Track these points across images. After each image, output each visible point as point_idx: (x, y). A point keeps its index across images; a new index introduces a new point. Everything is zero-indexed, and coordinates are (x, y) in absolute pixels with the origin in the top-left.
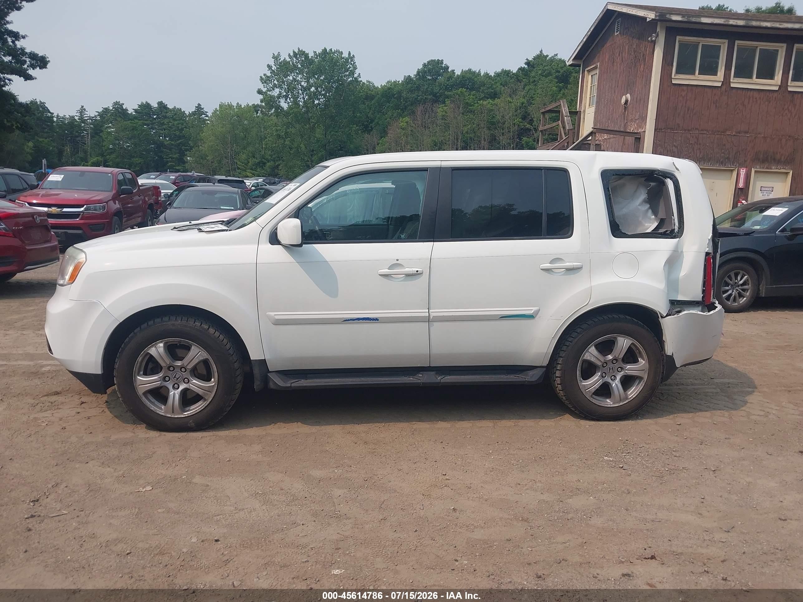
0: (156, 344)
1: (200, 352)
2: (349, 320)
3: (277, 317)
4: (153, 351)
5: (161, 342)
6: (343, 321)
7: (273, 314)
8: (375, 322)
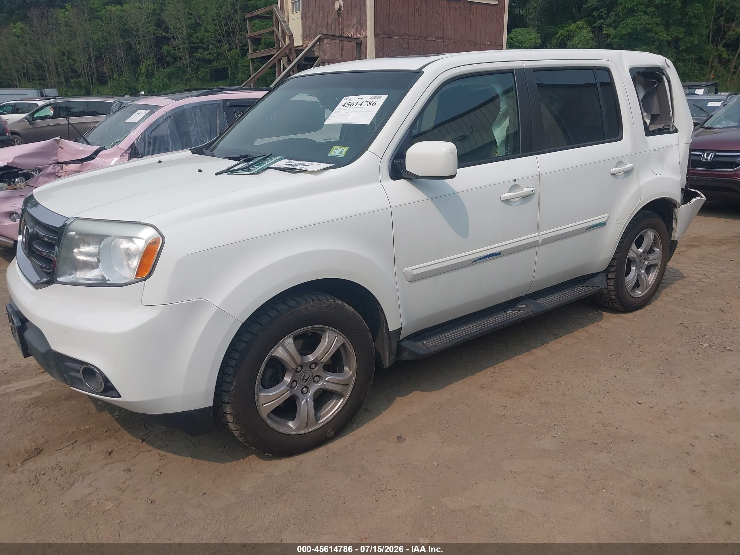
0: (283, 342)
1: (336, 336)
2: (477, 260)
3: (415, 272)
4: (279, 352)
5: (290, 337)
6: (473, 262)
7: (410, 269)
8: (499, 256)
